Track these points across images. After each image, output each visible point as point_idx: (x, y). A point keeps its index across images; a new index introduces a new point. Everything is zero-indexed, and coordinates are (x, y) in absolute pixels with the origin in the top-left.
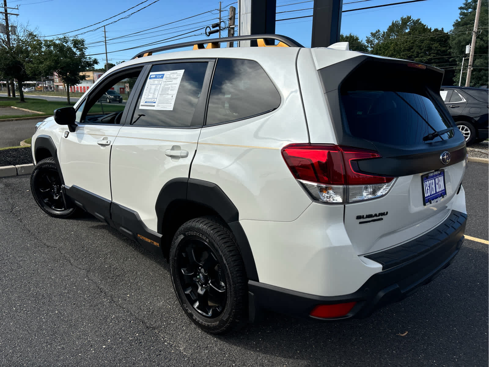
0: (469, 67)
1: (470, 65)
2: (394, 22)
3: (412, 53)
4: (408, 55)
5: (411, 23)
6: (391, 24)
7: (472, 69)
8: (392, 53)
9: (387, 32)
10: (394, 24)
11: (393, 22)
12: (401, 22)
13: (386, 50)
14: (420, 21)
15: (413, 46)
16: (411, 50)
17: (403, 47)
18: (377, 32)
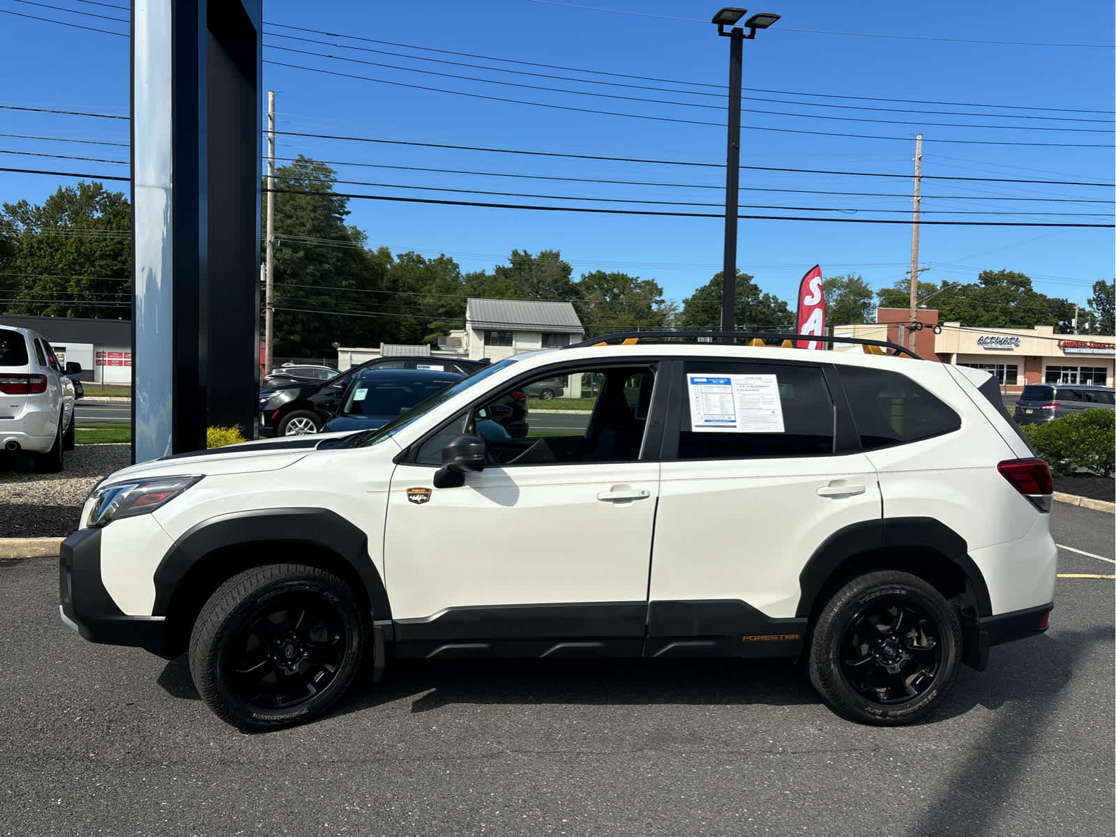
0: (268, 307)
1: (269, 303)
2: (64, 190)
3: (120, 264)
4: (115, 268)
5: (104, 198)
6: (54, 193)
7: (273, 310)
8: (74, 259)
9: (44, 209)
10: (63, 193)
11: (60, 189)
12: (78, 193)
13: (57, 250)
14: (123, 198)
15: (122, 249)
16: (119, 259)
17: (100, 249)
18: (20, 206)
